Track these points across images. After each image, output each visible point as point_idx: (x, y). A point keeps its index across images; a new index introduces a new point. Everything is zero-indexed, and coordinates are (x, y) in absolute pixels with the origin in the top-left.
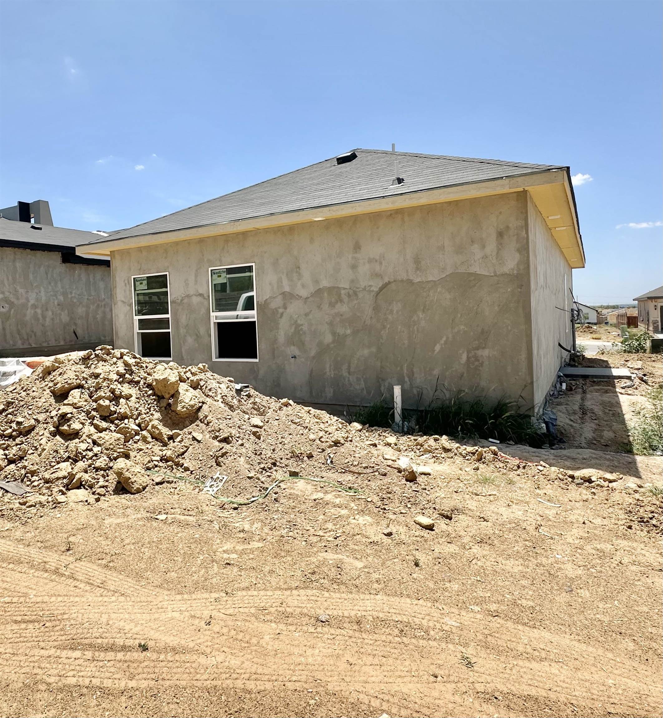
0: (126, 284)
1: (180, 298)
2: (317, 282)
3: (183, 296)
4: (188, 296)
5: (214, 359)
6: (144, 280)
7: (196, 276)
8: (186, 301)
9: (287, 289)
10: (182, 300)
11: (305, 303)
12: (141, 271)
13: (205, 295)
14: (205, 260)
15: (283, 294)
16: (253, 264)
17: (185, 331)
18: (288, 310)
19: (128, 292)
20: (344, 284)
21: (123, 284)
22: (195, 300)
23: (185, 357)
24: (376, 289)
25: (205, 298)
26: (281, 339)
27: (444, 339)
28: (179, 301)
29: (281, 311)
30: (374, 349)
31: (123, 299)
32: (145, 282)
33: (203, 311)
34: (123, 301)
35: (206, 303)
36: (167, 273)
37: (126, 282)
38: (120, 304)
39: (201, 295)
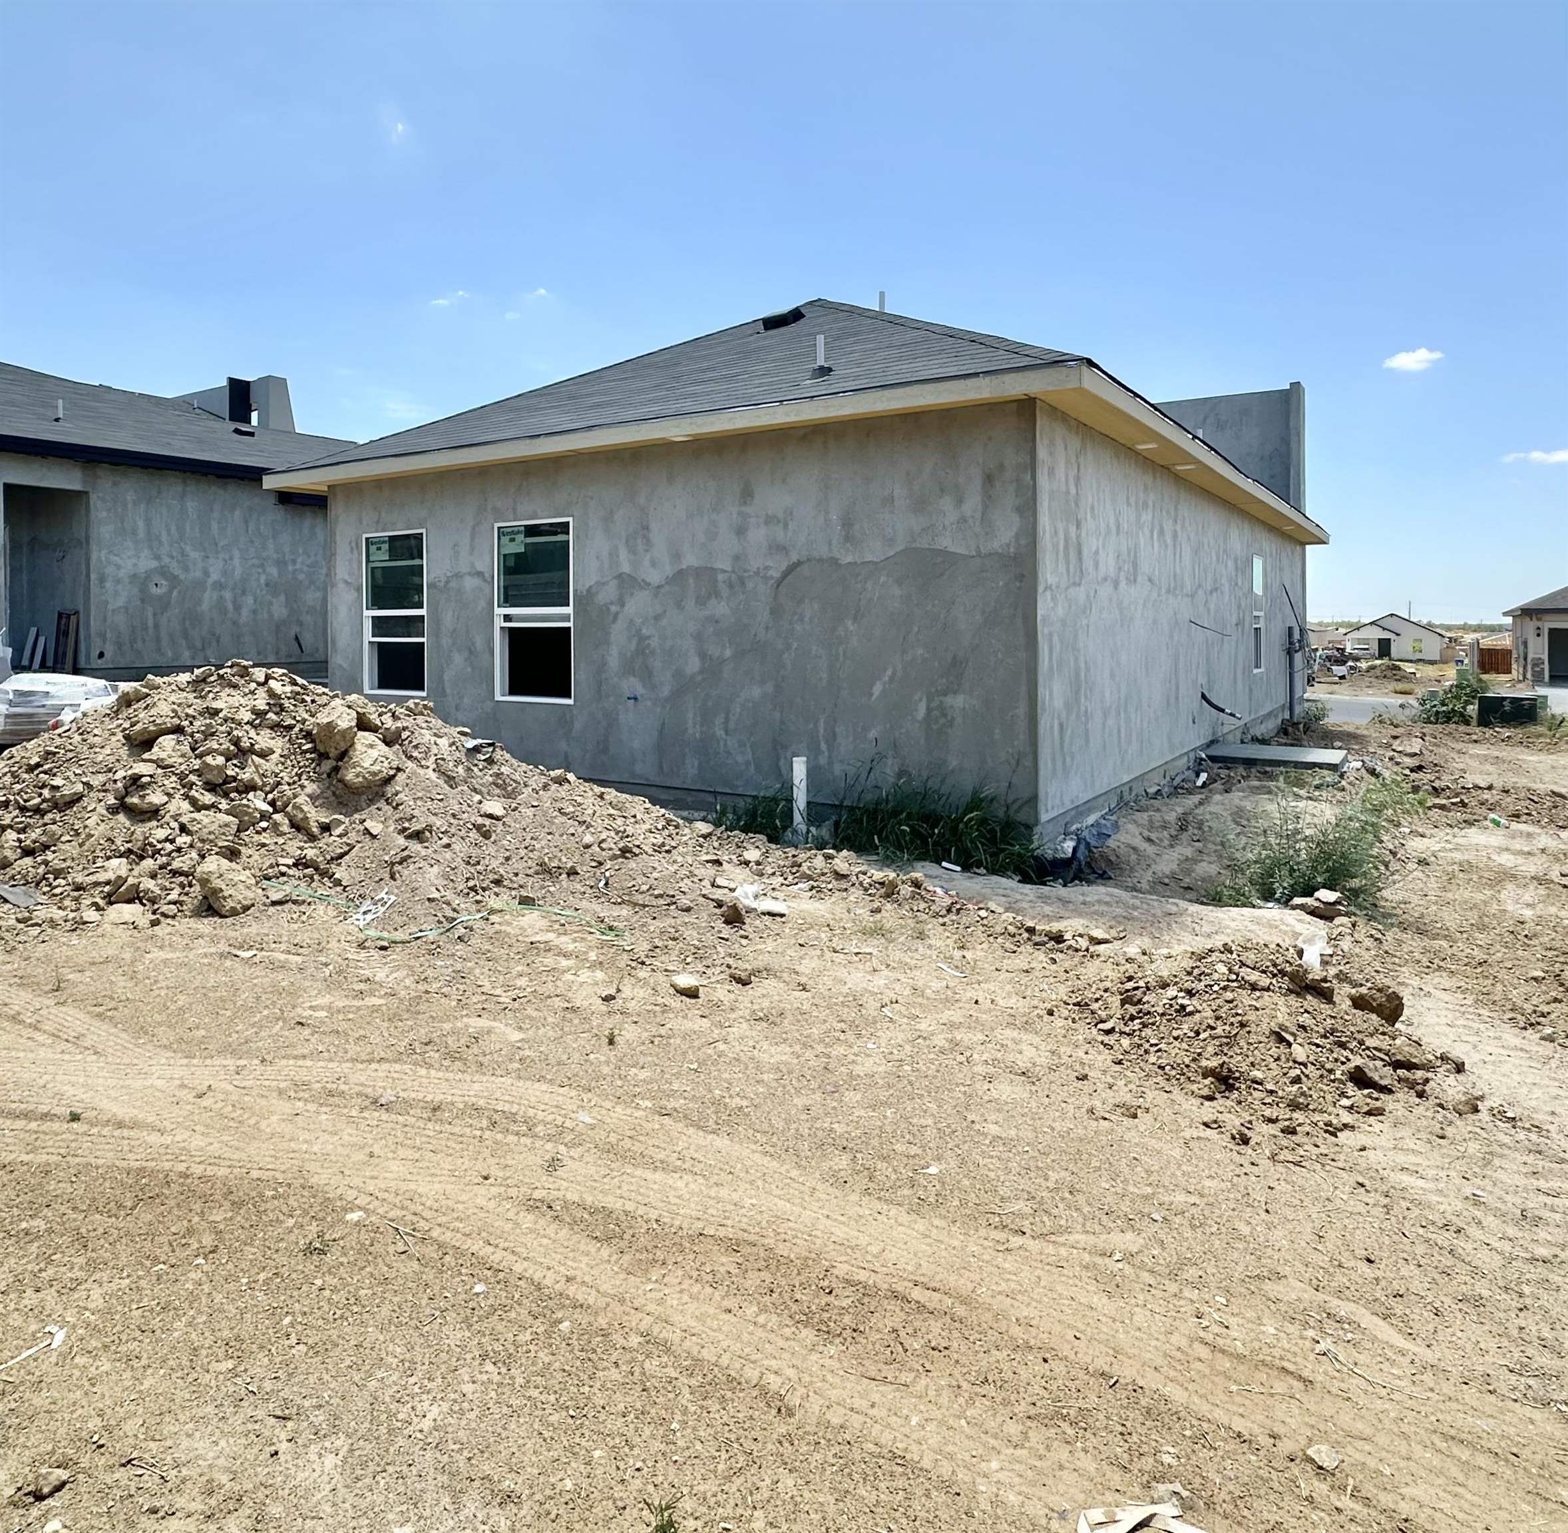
0: (352, 549)
1: (443, 579)
2: (677, 556)
3: (449, 574)
4: (458, 576)
5: (498, 697)
6: (384, 542)
7: (473, 537)
8: (453, 584)
9: (626, 568)
10: (447, 582)
11: (656, 596)
12: (379, 525)
13: (487, 575)
14: (489, 508)
15: (620, 576)
16: (570, 519)
17: (450, 641)
18: (626, 608)
19: (355, 566)
20: (723, 563)
21: (348, 550)
22: (470, 583)
23: (448, 691)
24: (776, 574)
25: (485, 581)
26: (614, 662)
27: (889, 672)
28: (442, 584)
29: (613, 608)
30: (769, 688)
31: (346, 577)
32: (386, 547)
33: (482, 604)
34: (346, 582)
35: (487, 591)
36: (423, 531)
37: (354, 544)
38: (341, 585)
39: (480, 574)
